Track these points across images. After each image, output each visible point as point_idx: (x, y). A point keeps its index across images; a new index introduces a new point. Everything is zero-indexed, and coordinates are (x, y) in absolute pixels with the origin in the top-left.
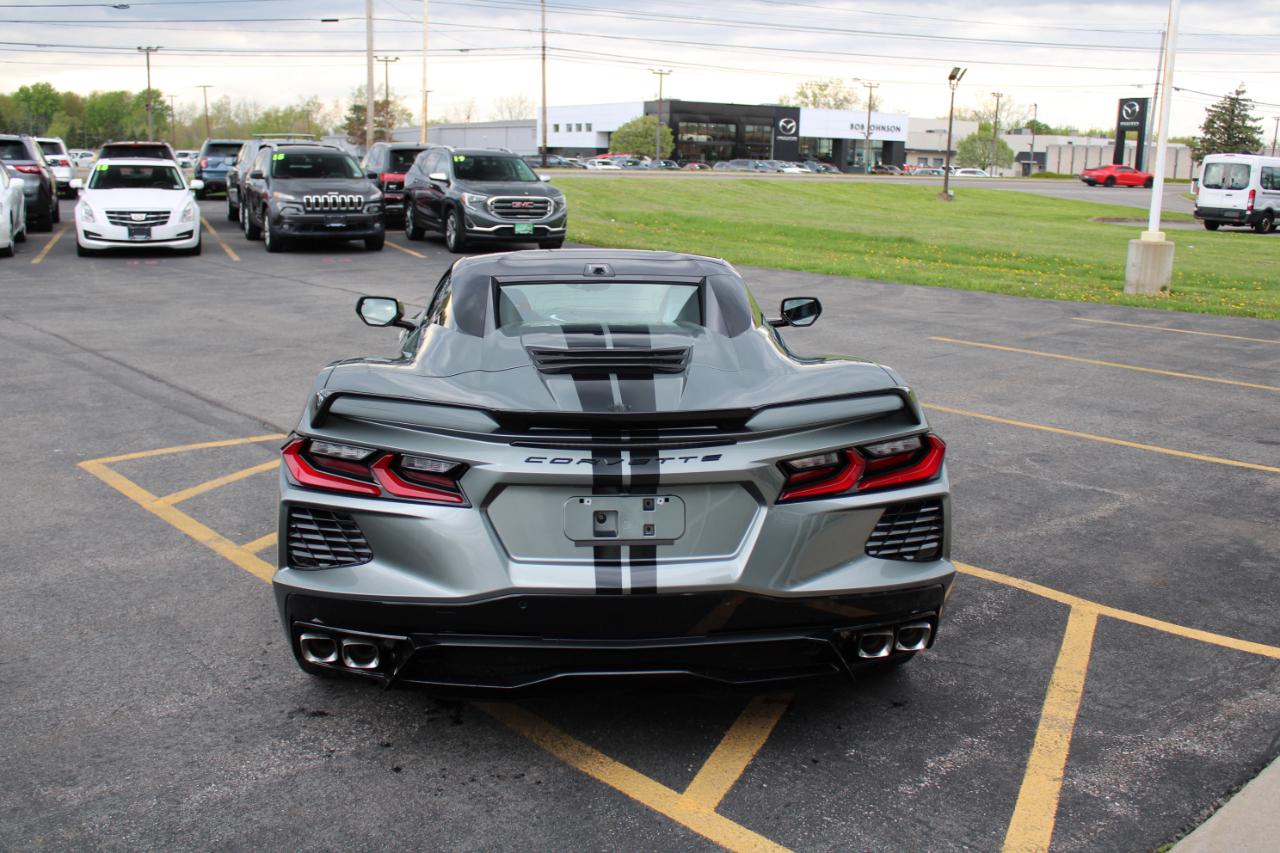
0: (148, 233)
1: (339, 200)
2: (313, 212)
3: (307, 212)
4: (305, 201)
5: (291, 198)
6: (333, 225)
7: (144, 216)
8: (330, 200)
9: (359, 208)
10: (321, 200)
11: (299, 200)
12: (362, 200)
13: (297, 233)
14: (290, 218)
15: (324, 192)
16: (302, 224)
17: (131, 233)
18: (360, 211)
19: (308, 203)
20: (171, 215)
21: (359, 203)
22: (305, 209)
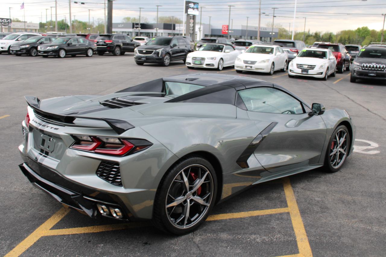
0: (307, 72)
1: (375, 66)
2: (365, 69)
3: (363, 69)
4: (362, 65)
5: (358, 64)
6: (371, 75)
7: (307, 66)
8: (372, 66)
9: (383, 70)
10: (368, 66)
11: (360, 65)
12: (384, 67)
13: (358, 76)
14: (357, 71)
15: (371, 63)
16: (360, 73)
17: (302, 71)
18: (383, 71)
19: (364, 66)
20: (316, 67)
21: (383, 68)
22: (362, 68)
